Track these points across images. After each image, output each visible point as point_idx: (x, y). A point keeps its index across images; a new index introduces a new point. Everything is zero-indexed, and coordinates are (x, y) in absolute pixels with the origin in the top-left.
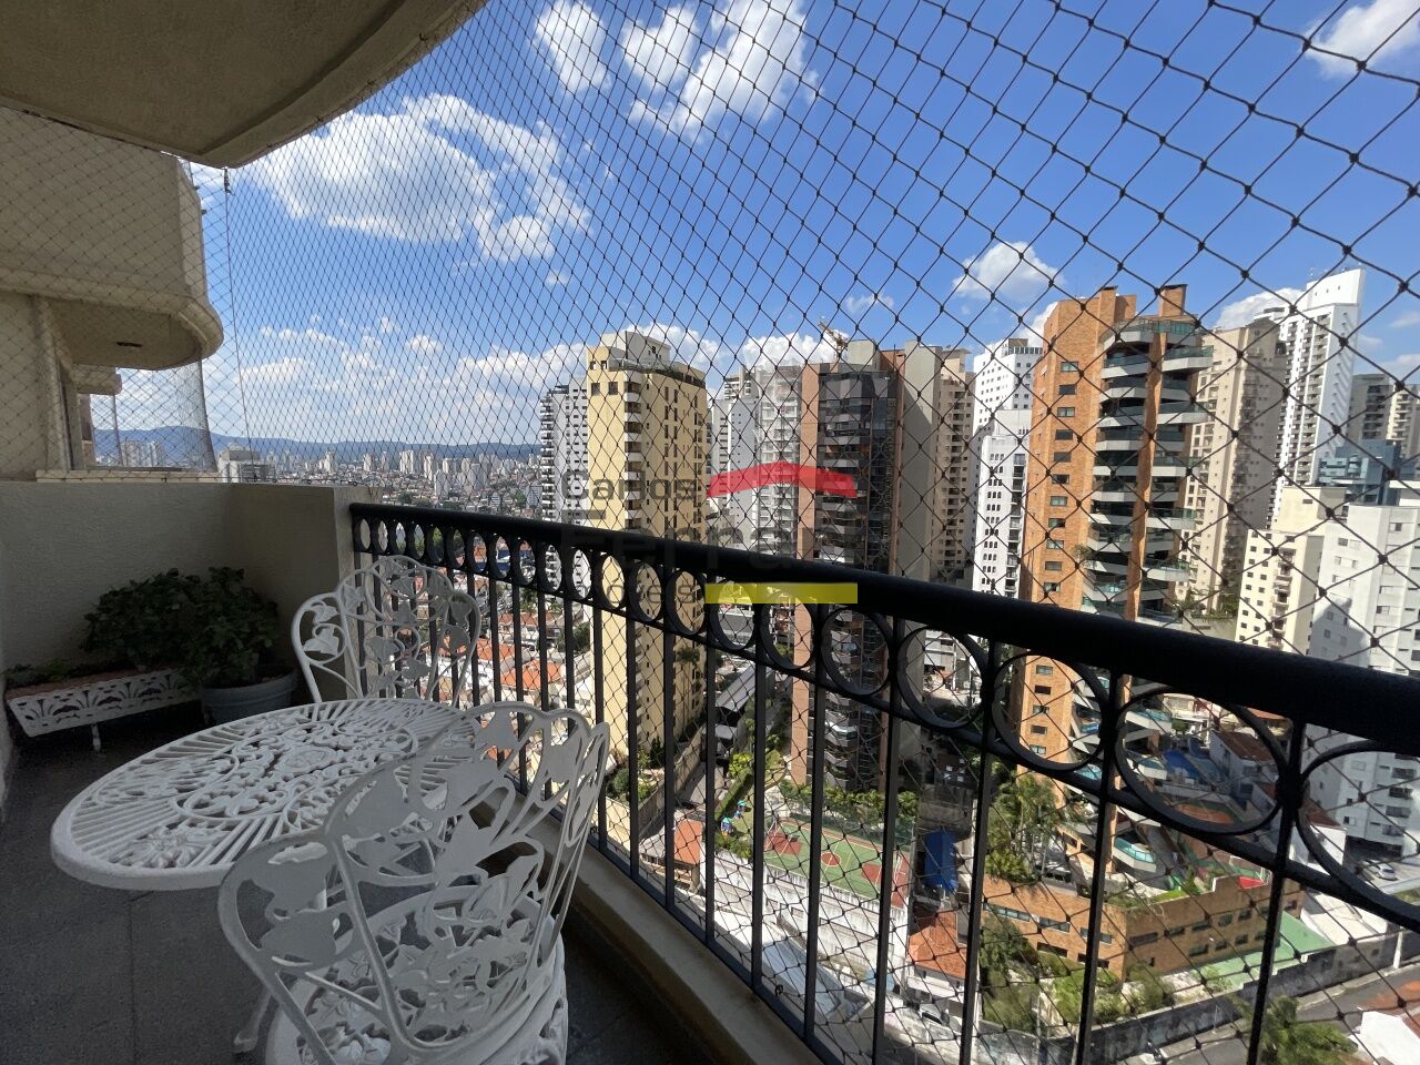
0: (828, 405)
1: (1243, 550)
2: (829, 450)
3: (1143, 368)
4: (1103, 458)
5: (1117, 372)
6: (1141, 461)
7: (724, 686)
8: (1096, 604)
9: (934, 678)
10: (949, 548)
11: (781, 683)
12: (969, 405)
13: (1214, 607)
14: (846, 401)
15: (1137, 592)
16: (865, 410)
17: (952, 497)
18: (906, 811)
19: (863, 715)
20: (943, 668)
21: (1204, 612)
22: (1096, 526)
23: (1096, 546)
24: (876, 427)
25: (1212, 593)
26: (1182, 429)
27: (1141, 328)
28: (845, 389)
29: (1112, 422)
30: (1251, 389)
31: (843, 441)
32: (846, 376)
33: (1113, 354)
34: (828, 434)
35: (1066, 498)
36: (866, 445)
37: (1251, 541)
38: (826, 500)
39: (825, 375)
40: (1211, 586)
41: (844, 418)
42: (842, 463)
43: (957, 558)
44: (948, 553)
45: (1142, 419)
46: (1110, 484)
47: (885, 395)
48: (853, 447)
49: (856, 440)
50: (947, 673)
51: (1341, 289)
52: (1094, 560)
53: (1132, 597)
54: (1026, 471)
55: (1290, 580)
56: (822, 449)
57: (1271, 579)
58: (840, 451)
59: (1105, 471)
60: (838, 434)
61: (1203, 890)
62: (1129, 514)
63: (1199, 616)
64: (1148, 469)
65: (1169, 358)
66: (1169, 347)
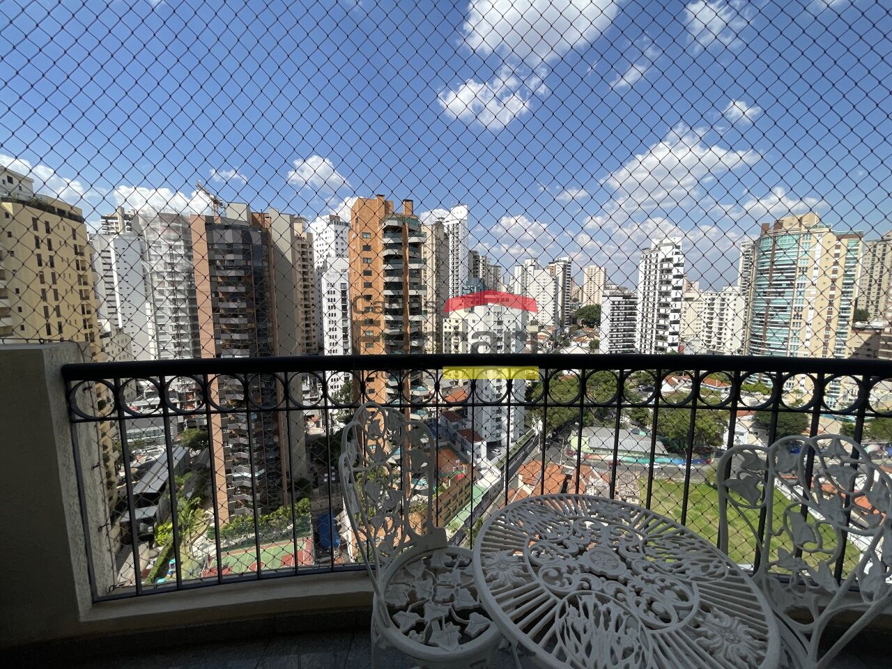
0: (216, 247)
1: (442, 328)
2: (220, 280)
3: (399, 241)
4: (388, 286)
5: (388, 240)
6: (404, 287)
7: (140, 475)
9: (309, 423)
10: (308, 341)
11: (196, 457)
12: (310, 253)
14: (230, 245)
16: (246, 253)
17: (307, 309)
18: (303, 511)
19: (268, 460)
20: (313, 416)
22: (387, 322)
23: (389, 331)
24: (256, 264)
25: (433, 349)
26: (418, 271)
27: (398, 219)
28: (229, 237)
29: (389, 267)
31: (232, 273)
32: (227, 227)
33: (387, 230)
34: (218, 268)
36: (249, 277)
37: (445, 324)
38: (222, 316)
39: (210, 224)
41: (230, 257)
42: (231, 289)
43: (313, 347)
44: (308, 345)
45: (402, 266)
46: (391, 299)
47: (260, 243)
48: (239, 278)
49: (241, 273)
50: (316, 418)
51: (460, 212)
52: (388, 339)
54: (347, 293)
56: (213, 279)
58: (228, 281)
59: (389, 293)
60: (226, 268)
61: (446, 487)
62: (401, 315)
64: (407, 292)
65: (411, 236)
66: (410, 230)
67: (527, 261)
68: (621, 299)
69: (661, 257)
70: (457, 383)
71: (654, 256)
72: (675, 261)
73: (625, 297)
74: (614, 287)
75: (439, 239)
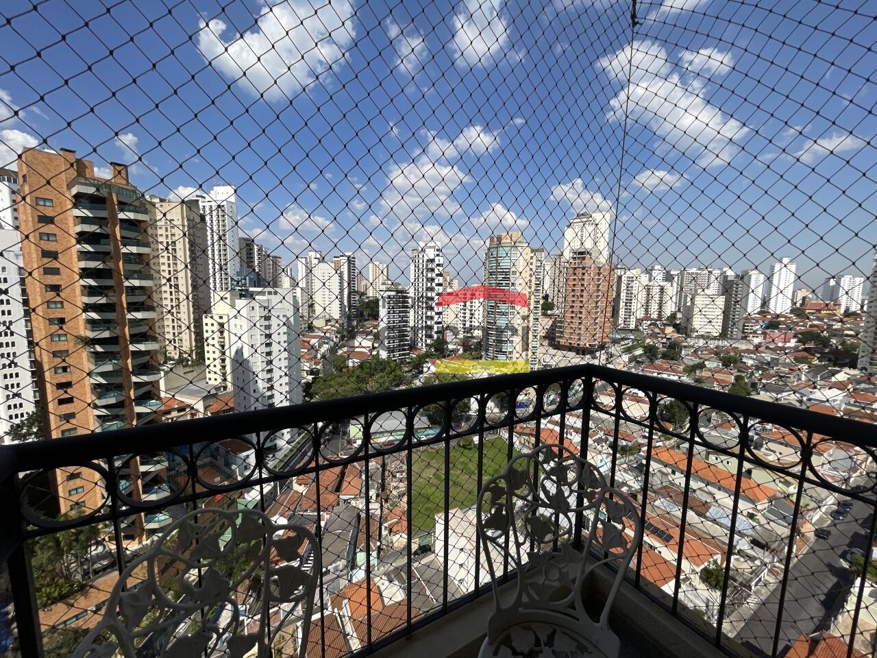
1: (202, 326)
3: (103, 214)
4: (86, 273)
5: (83, 212)
6: (115, 275)
8: (102, 374)
13: (194, 357)
15: (129, 361)
21: (190, 363)
22: (89, 321)
23: (91, 335)
25: (192, 351)
26: (142, 257)
27: (95, 186)
29: (88, 248)
30: (192, 238)
33: (79, 200)
35: (62, 303)
37: (205, 320)
40: (191, 348)
45: (110, 248)
46: (95, 291)
51: (223, 193)
52: (94, 344)
53: (127, 364)
55: (224, 338)
57: (216, 339)
59: (89, 282)
62: (114, 311)
63: (187, 365)
64: (121, 281)
65: (122, 210)
66: (120, 203)
67: (310, 253)
68: (394, 293)
69: (426, 258)
70: (225, 388)
71: (421, 256)
72: (437, 262)
73: (398, 292)
74: (390, 282)
75: (193, 220)
